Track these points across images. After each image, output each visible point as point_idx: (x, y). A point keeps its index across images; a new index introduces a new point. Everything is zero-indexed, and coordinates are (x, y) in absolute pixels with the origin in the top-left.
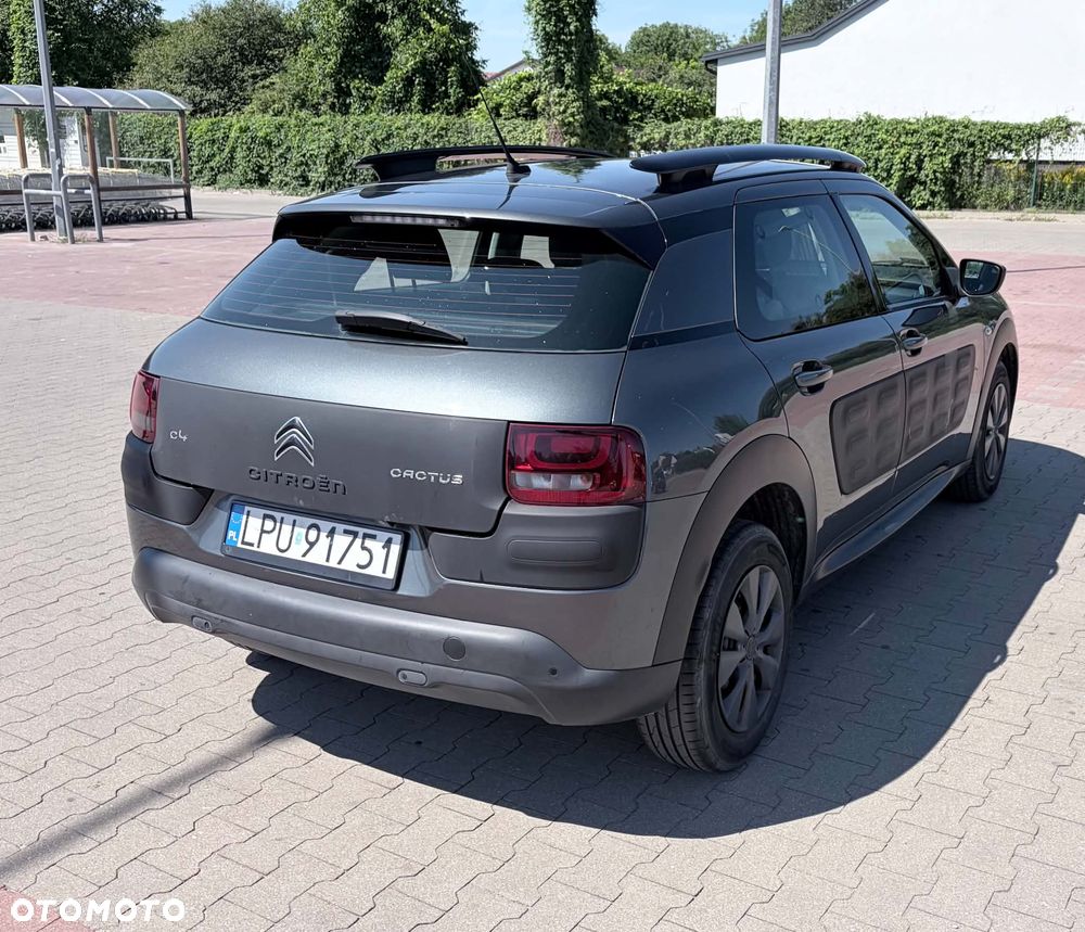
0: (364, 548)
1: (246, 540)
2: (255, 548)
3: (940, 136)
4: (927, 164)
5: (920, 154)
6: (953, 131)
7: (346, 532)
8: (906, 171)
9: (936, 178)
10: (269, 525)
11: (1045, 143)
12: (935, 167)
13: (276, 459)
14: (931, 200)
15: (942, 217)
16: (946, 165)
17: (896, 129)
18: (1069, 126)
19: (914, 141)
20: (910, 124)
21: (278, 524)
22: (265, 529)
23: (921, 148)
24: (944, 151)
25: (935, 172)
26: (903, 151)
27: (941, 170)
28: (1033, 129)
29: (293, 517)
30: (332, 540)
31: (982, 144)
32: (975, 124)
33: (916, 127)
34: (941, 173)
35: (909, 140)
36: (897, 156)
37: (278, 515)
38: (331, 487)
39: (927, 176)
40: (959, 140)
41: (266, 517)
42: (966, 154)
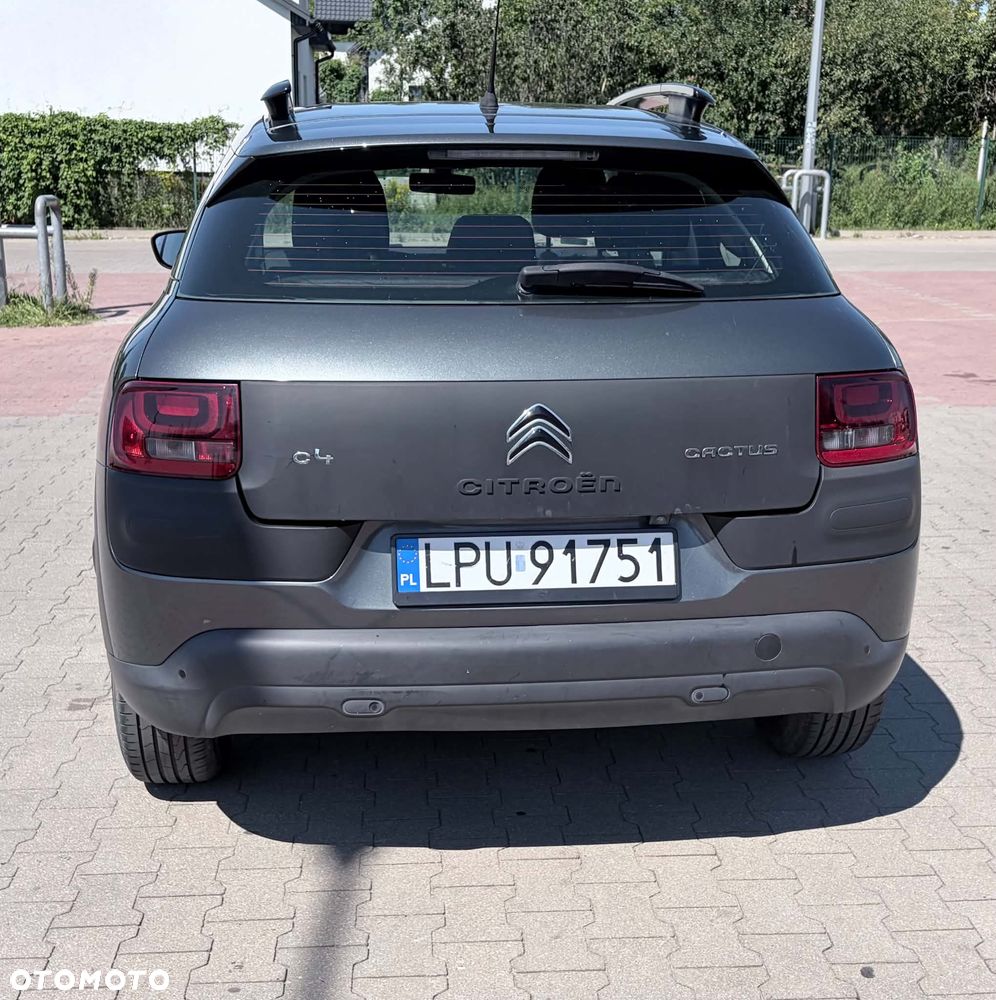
0: (622, 557)
1: (433, 581)
2: (453, 588)
3: (76, 137)
4: (64, 171)
5: (54, 160)
6: (91, 131)
7: (591, 543)
8: (38, 180)
9: (80, 190)
10: (467, 555)
11: (200, 147)
12: (76, 176)
13: (509, 462)
14: (76, 216)
15: (94, 237)
16: (89, 173)
17: (16, 126)
18: (226, 127)
19: (44, 143)
20: (33, 120)
21: (483, 553)
22: (462, 561)
23: (54, 152)
24: (84, 155)
25: (77, 182)
26: (31, 155)
27: (84, 179)
28: (186, 130)
29: (504, 539)
30: (573, 556)
31: (129, 147)
32: (114, 122)
33: (41, 125)
34: (84, 183)
35: (36, 141)
36: (25, 162)
37: (480, 541)
38: (599, 486)
39: (68, 187)
40: (99, 142)
41: (458, 547)
42: (111, 159)
